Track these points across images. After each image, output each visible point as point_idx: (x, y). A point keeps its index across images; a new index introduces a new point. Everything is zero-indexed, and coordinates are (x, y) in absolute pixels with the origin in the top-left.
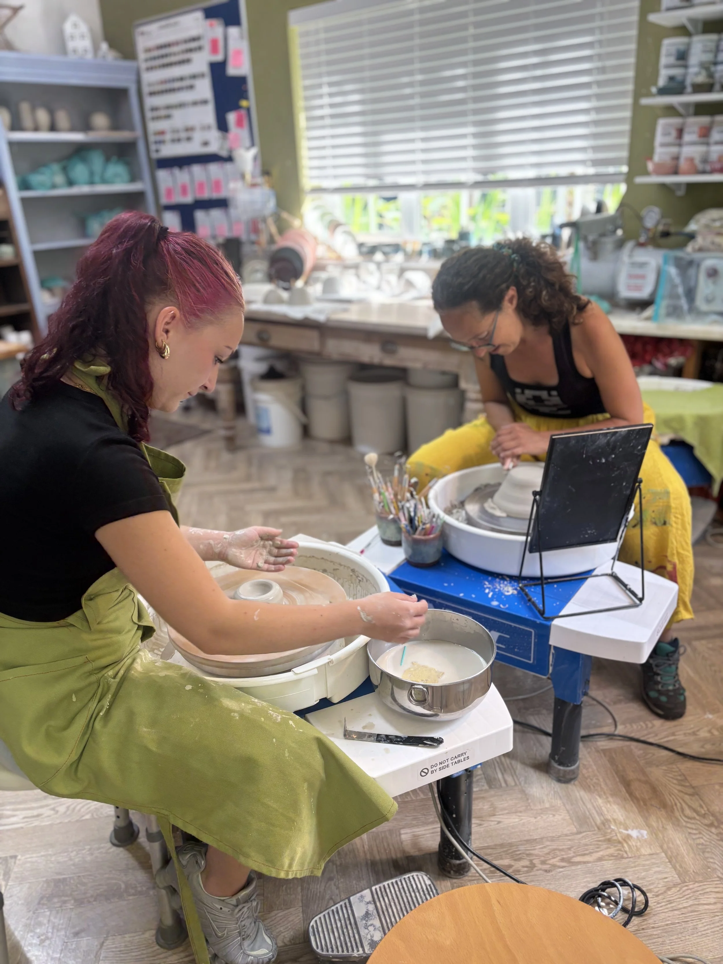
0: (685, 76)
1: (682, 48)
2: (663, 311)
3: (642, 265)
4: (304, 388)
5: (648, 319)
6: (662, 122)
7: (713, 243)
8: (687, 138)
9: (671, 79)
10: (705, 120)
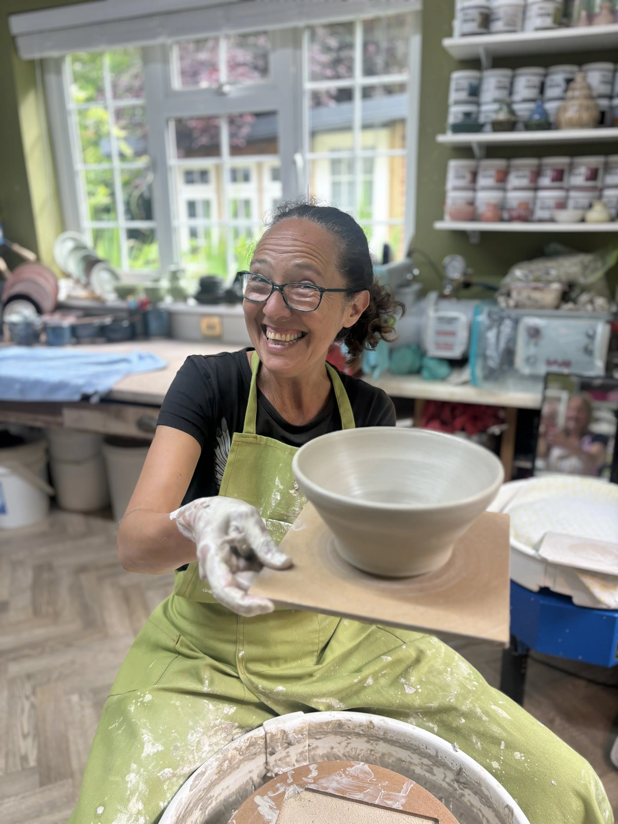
0: (479, 112)
1: (475, 82)
2: (479, 372)
3: (451, 320)
4: (48, 451)
5: (465, 383)
6: (453, 164)
7: (529, 298)
8: (482, 181)
9: (467, 115)
10: (500, 163)
